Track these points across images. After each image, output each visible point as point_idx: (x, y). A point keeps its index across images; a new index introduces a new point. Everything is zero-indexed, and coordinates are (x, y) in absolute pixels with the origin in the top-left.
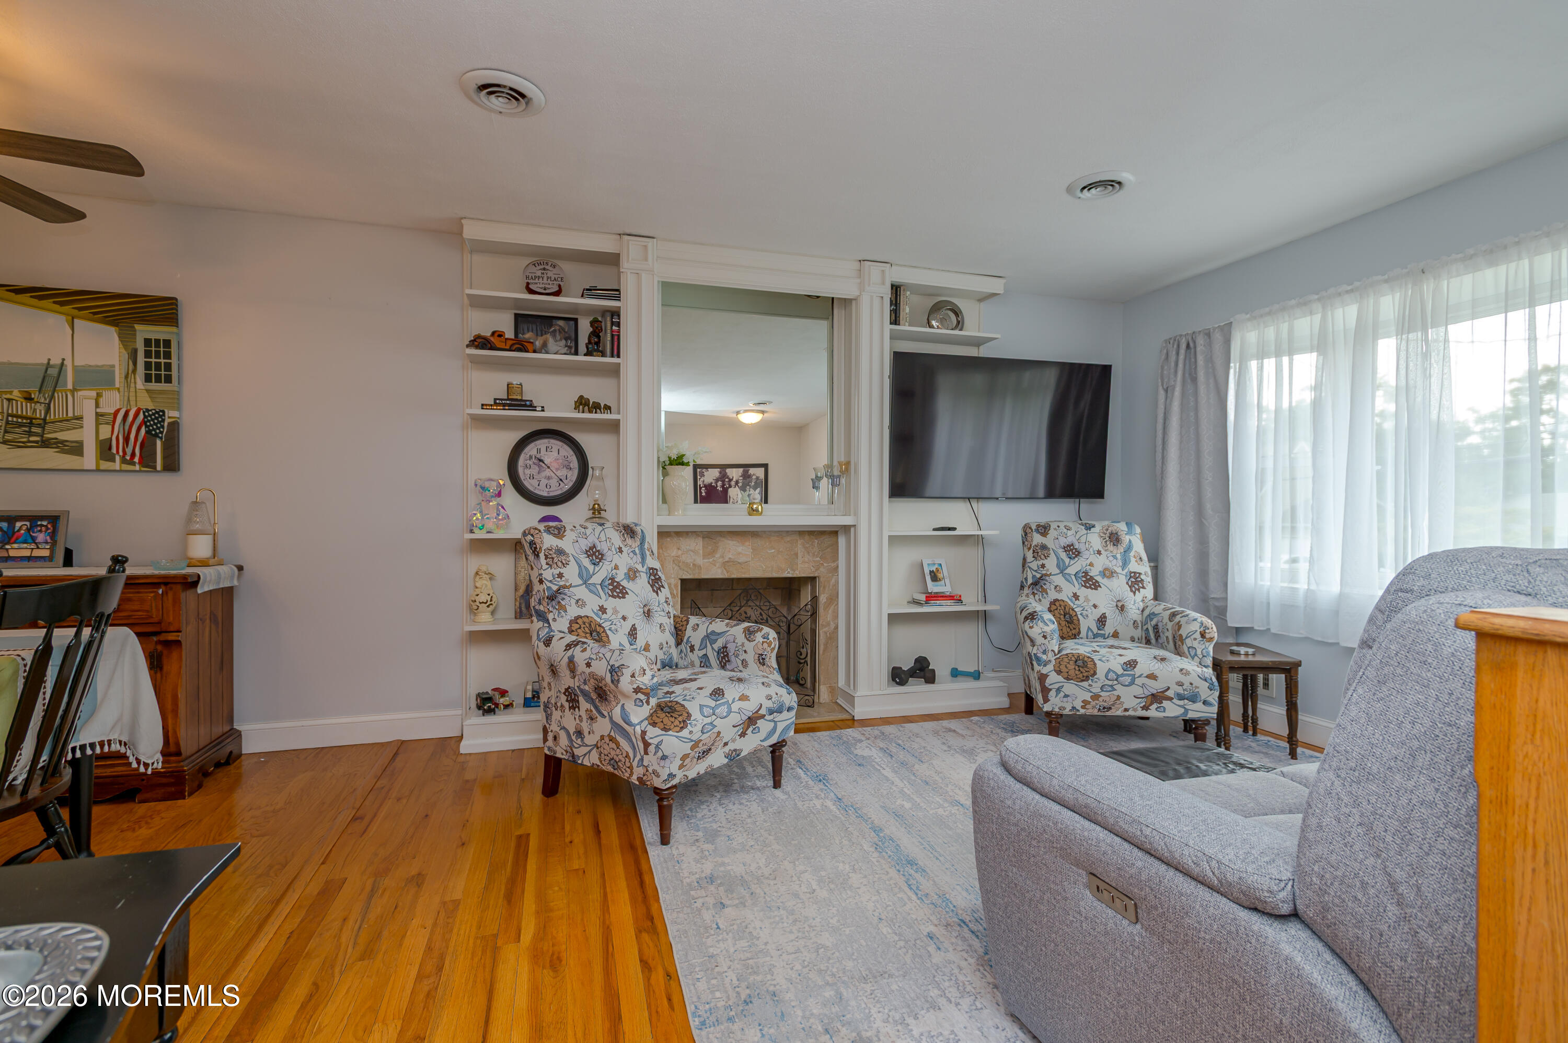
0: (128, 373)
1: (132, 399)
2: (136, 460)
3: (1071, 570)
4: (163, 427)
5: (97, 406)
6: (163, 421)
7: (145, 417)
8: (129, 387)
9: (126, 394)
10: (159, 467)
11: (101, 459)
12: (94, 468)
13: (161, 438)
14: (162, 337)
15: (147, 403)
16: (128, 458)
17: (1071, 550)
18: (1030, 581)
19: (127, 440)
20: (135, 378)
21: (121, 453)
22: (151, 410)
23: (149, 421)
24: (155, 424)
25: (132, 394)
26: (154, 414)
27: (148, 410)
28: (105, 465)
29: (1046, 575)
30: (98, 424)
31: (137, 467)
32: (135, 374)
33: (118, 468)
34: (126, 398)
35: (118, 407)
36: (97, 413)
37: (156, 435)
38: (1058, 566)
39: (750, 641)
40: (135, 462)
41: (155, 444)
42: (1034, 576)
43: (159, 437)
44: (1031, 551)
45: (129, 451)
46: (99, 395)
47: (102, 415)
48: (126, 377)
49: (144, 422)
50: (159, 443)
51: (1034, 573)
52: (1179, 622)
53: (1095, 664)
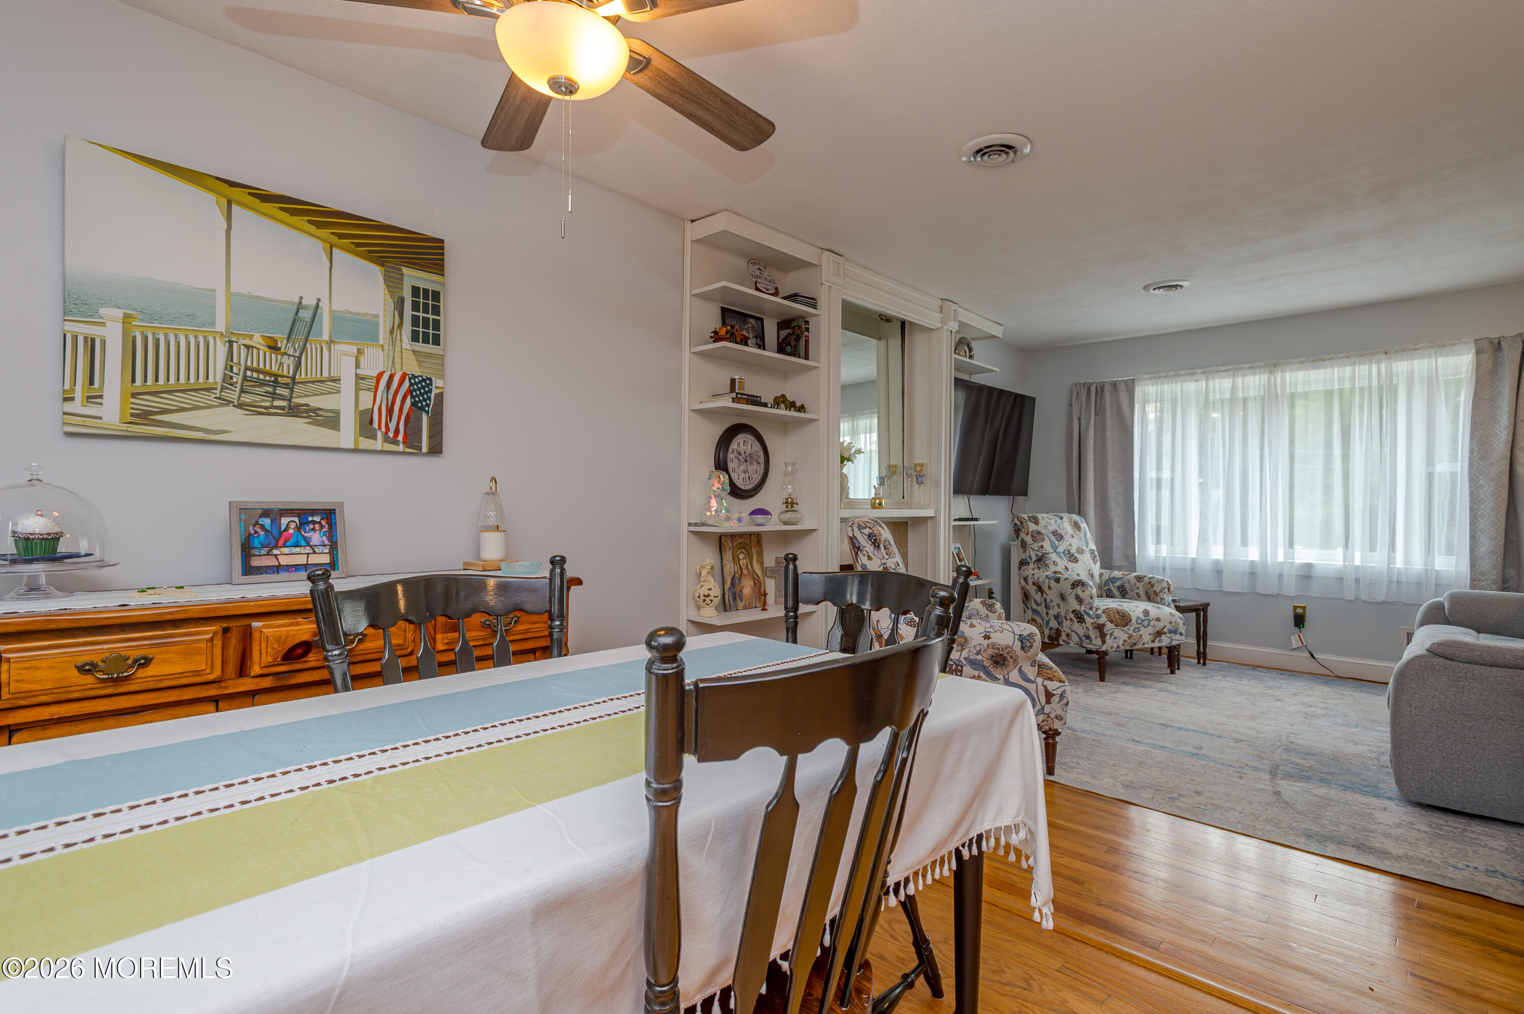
0: (393, 328)
1: (397, 360)
2: (400, 438)
3: (1061, 549)
4: (429, 398)
5: (358, 366)
6: (430, 391)
7: (411, 385)
8: (394, 345)
9: (391, 353)
10: (425, 449)
11: (360, 435)
12: (352, 447)
13: (427, 413)
14: (431, 287)
15: (413, 368)
16: (391, 435)
17: (1057, 534)
18: (1034, 558)
19: (390, 412)
20: (401, 335)
21: (383, 429)
22: (417, 377)
23: (415, 390)
24: (422, 395)
25: (398, 355)
26: (420, 382)
27: (414, 377)
28: (365, 443)
29: (1046, 553)
30: (358, 389)
31: (401, 448)
32: (401, 330)
33: (379, 449)
34: (391, 360)
35: (382, 370)
36: (357, 374)
37: (422, 409)
38: (1052, 546)
39: (993, 613)
40: (399, 441)
41: (421, 419)
42: (1037, 555)
43: (425, 411)
44: (1030, 535)
45: (392, 426)
46: (360, 352)
47: (363, 379)
48: (392, 332)
49: (409, 392)
50: (425, 417)
51: (1037, 552)
52: (1150, 582)
53: (1129, 614)
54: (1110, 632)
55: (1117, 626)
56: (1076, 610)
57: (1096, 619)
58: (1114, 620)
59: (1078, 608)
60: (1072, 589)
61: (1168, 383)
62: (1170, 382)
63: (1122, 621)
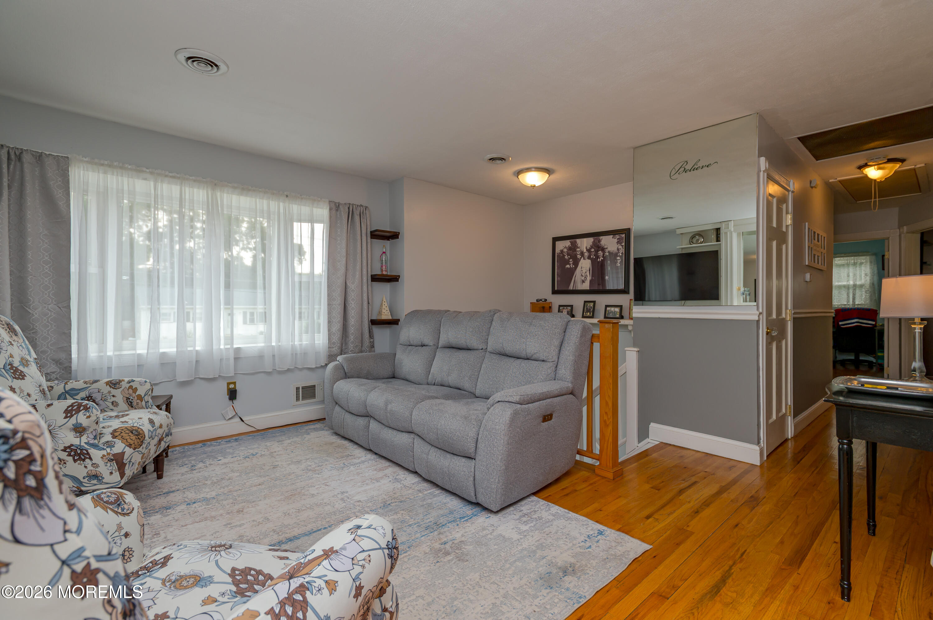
52: (131, 387)
53: (142, 430)
54: (129, 460)
55: (134, 449)
56: (72, 445)
57: (108, 450)
58: (132, 442)
59: (76, 442)
60: (66, 417)
61: (113, 175)
62: (115, 174)
63: (138, 440)
